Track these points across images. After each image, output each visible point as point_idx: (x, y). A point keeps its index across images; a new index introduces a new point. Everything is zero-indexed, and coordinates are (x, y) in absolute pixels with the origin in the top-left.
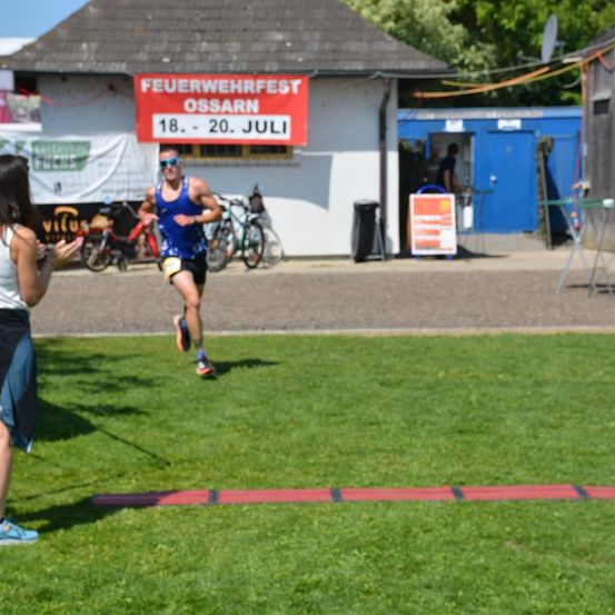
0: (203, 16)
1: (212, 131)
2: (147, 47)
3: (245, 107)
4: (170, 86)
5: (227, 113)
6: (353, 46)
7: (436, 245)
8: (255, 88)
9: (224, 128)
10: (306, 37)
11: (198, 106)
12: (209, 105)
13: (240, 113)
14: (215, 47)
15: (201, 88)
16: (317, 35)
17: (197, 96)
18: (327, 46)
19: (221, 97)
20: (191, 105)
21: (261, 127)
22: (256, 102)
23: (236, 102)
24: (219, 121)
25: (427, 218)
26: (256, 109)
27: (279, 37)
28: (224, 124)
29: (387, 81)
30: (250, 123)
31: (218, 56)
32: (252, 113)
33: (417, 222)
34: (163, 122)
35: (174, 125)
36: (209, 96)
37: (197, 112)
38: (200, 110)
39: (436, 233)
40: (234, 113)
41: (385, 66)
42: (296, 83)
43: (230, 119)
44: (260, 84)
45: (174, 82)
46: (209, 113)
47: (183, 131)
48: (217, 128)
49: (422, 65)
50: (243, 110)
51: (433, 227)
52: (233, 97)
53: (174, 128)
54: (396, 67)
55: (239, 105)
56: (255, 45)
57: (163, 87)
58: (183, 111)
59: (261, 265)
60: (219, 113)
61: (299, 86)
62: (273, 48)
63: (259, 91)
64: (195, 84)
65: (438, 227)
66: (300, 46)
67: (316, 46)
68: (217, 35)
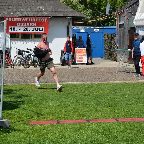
0: (21, 2)
1: (24, 30)
2: (7, 10)
3: (33, 25)
4: (13, 20)
5: (28, 26)
6: (60, 10)
7: (82, 61)
8: (35, 20)
9: (27, 30)
10: (48, 8)
11: (20, 24)
12: (23, 24)
13: (31, 26)
14: (25, 10)
15: (21, 20)
16: (51, 7)
17: (20, 22)
18: (54, 10)
19: (26, 22)
20: (18, 24)
21: (37, 30)
22: (36, 23)
23: (30, 23)
24: (26, 28)
25: (79, 54)
26: (35, 25)
27: (41, 8)
28: (27, 29)
29: (69, 19)
30: (34, 28)
31: (25, 12)
32: (34, 26)
33: (77, 55)
34: (11, 28)
35: (14, 29)
36: (23, 22)
37: (20, 26)
38: (21, 25)
39: (82, 58)
40: (30, 26)
41: (69, 15)
42: (46, 19)
43: (29, 27)
44: (37, 20)
45: (14, 19)
46: (23, 26)
47: (16, 30)
48: (25, 30)
49: (78, 15)
50: (32, 25)
51: (81, 56)
52: (29, 22)
53: (14, 30)
54: (72, 16)
55: (31, 24)
56: (35, 10)
57: (11, 20)
58: (16, 26)
59: (38, 66)
60: (26, 26)
61: (47, 20)
62: (40, 10)
63: (36, 21)
64: (20, 20)
65: (83, 56)
66: (46, 10)
67: (51, 10)
68: (25, 7)
